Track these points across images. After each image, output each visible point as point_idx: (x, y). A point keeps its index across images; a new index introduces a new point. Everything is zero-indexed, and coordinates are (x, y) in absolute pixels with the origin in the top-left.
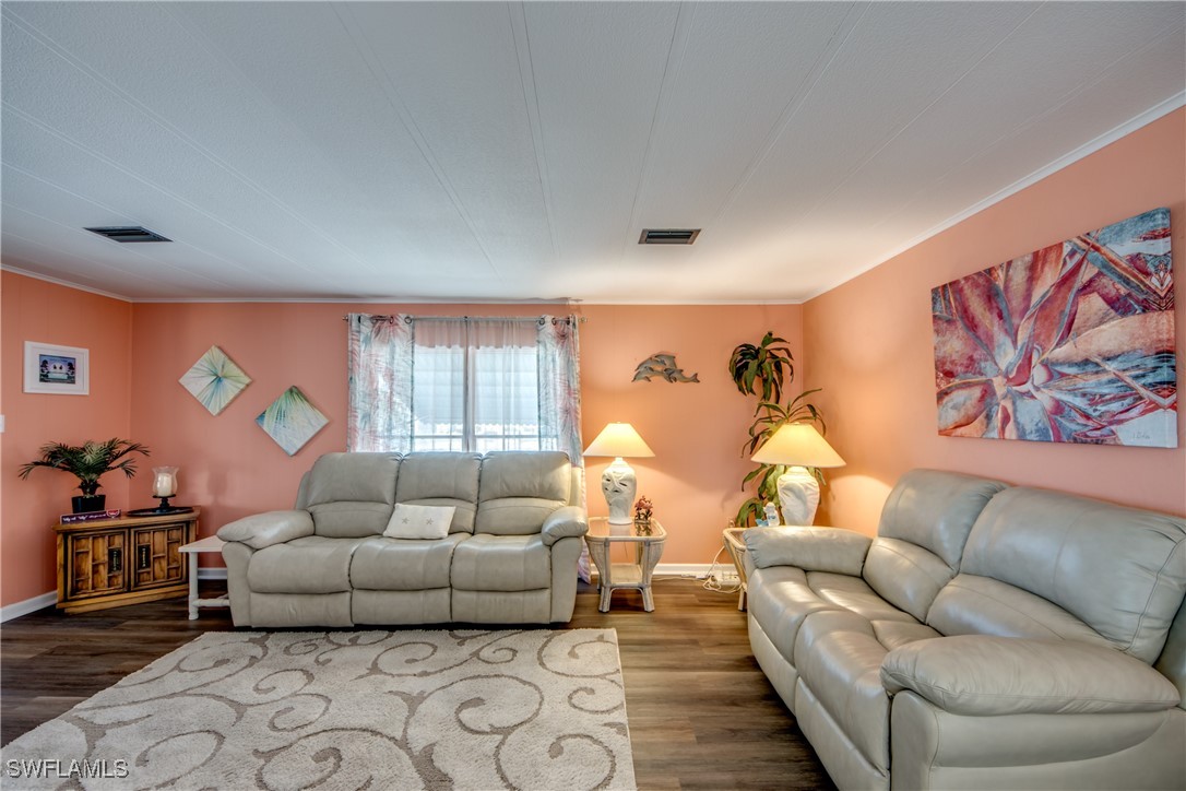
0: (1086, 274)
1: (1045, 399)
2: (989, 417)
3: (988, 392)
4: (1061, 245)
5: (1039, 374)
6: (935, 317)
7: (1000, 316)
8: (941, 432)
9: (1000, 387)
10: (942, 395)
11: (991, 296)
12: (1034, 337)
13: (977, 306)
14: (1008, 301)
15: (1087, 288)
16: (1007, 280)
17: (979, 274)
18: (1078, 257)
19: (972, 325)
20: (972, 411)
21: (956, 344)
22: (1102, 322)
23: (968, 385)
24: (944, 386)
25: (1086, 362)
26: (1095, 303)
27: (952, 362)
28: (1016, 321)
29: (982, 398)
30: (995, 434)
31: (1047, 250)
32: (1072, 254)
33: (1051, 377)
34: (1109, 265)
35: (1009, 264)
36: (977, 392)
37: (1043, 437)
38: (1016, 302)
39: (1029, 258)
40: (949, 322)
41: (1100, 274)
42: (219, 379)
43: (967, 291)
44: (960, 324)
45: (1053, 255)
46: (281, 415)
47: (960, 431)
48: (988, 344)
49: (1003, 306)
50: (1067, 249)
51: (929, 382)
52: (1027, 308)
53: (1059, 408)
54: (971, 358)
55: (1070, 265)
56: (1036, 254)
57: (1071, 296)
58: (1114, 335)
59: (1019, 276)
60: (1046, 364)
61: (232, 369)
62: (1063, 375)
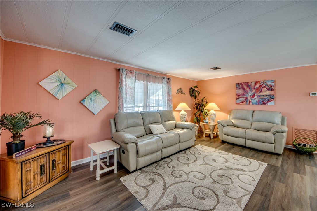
0: (264, 85)
1: (257, 100)
2: (247, 102)
3: (247, 98)
4: (260, 81)
5: (256, 96)
6: (236, 88)
7: (250, 89)
8: (237, 104)
9: (249, 98)
10: (237, 99)
11: (248, 86)
12: (255, 92)
13: (245, 87)
14: (251, 87)
15: (264, 87)
16: (251, 84)
17: (246, 83)
18: (263, 83)
19: (244, 89)
20: (243, 101)
21: (241, 92)
22: (266, 91)
23: (243, 97)
24: (238, 97)
25: (263, 95)
26: (265, 89)
27: (240, 94)
28: (252, 90)
29: (246, 99)
30: (248, 104)
31: (258, 82)
32: (262, 83)
33: (258, 97)
34: (267, 85)
35: (252, 82)
36: (245, 98)
37: (256, 104)
38: (253, 87)
39: (255, 82)
40: (239, 88)
41: (266, 86)
42: (62, 84)
43: (243, 84)
44: (242, 89)
45: (259, 82)
46: (92, 100)
47: (241, 104)
48: (247, 92)
49: (250, 87)
50: (261, 82)
51: (234, 97)
52: (254, 88)
53: (259, 101)
54: (244, 94)
55: (261, 84)
56: (256, 82)
57: (262, 88)
58: (268, 93)
59: (253, 84)
60: (257, 95)
61: (68, 80)
62: (260, 97)
